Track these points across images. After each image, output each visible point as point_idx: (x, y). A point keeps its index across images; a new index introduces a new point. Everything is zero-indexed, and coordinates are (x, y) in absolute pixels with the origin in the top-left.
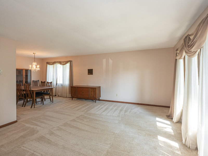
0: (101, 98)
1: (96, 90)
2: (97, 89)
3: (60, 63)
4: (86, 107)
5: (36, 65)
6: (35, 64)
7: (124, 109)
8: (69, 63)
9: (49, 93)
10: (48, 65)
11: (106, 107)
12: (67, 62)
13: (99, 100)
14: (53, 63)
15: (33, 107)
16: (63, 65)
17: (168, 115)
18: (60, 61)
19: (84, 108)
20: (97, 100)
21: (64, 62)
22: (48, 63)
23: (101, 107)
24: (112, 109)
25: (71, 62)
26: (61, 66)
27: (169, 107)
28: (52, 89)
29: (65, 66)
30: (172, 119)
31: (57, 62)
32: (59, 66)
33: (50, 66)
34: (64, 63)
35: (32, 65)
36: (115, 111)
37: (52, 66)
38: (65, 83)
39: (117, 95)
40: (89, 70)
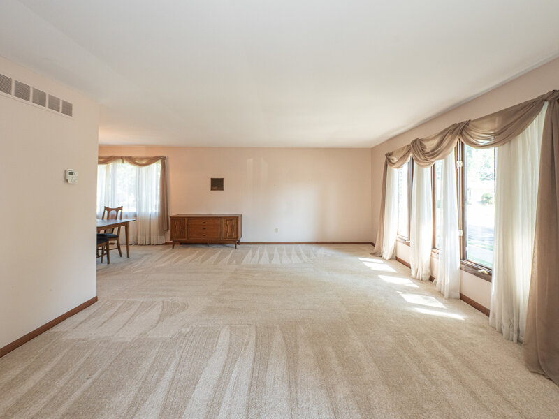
1: (237, 222)
3: (131, 160)
8: (160, 162)
12: (152, 160)
13: (238, 243)
16: (141, 165)
17: (373, 252)
18: (129, 155)
21: (142, 159)
25: (163, 159)
26: (134, 168)
28: (127, 223)
29: (144, 168)
30: (381, 256)
31: (122, 158)
32: (124, 166)
34: (144, 162)
38: (143, 211)
39: (277, 230)
40: (213, 180)
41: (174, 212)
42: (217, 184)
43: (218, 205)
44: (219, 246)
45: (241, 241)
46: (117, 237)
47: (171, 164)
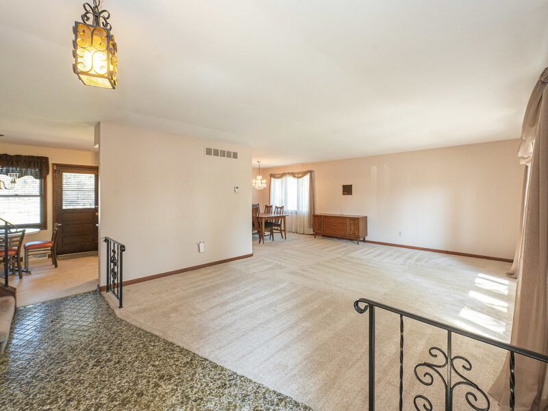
0: (367, 239)
1: (358, 223)
2: (360, 220)
3: (293, 174)
4: (343, 249)
5: (261, 180)
6: (260, 177)
7: (415, 257)
8: (309, 174)
9: (279, 223)
10: (273, 179)
11: (378, 252)
12: (304, 174)
13: (364, 241)
14: (282, 175)
15: (262, 242)
16: (299, 178)
17: (511, 271)
18: (293, 172)
19: (340, 250)
20: (361, 241)
21: (299, 173)
22: (272, 176)
23: (370, 251)
24: (389, 255)
25: (311, 172)
26: (295, 180)
27: (511, 261)
28: (284, 217)
29: (301, 180)
31: (289, 173)
32: (290, 179)
33: (276, 180)
34: (300, 175)
35: (256, 179)
36: (395, 259)
37: (280, 180)
38: (300, 210)
39: (400, 233)
40: (345, 187)
41: (318, 212)
42: (347, 190)
43: (348, 208)
44: (349, 241)
45: (366, 239)
46: (280, 226)
47: (316, 175)
